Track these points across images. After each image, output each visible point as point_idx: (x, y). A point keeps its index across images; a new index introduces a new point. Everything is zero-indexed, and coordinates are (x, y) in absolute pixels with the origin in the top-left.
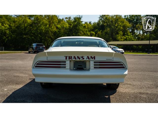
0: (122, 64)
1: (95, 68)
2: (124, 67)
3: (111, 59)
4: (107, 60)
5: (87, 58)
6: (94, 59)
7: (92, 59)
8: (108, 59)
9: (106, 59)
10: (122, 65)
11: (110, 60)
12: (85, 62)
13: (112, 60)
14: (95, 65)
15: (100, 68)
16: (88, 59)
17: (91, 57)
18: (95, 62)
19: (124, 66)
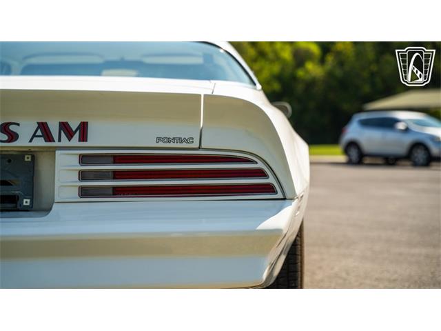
0: (260, 165)
1: (85, 192)
2: (269, 189)
3: (190, 140)
4: (161, 144)
5: (34, 136)
6: (83, 138)
7: (70, 135)
8: (169, 140)
9: (159, 139)
10: (260, 174)
11: (184, 145)
12: (28, 158)
13: (196, 145)
14: (83, 176)
15: (118, 192)
16: (40, 142)
17: (64, 127)
18: (84, 159)
19: (271, 180)
